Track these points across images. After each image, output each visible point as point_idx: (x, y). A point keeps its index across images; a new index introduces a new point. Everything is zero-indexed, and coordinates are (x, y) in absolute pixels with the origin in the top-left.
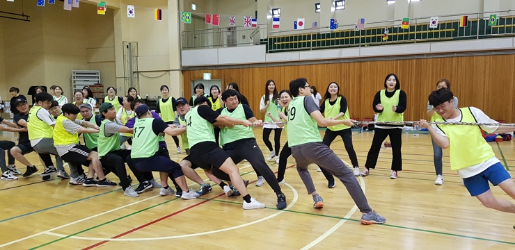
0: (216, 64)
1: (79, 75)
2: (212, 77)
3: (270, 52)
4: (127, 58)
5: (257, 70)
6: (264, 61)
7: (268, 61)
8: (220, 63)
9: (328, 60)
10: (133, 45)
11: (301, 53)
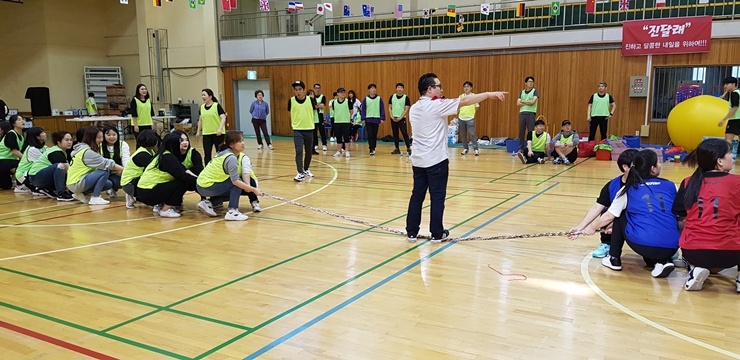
0: (262, 58)
1: (95, 73)
2: (258, 76)
3: (327, 44)
4: (154, 50)
5: (311, 67)
6: (319, 56)
7: (325, 55)
8: (267, 58)
9: (394, 56)
10: (161, 34)
11: (363, 45)
